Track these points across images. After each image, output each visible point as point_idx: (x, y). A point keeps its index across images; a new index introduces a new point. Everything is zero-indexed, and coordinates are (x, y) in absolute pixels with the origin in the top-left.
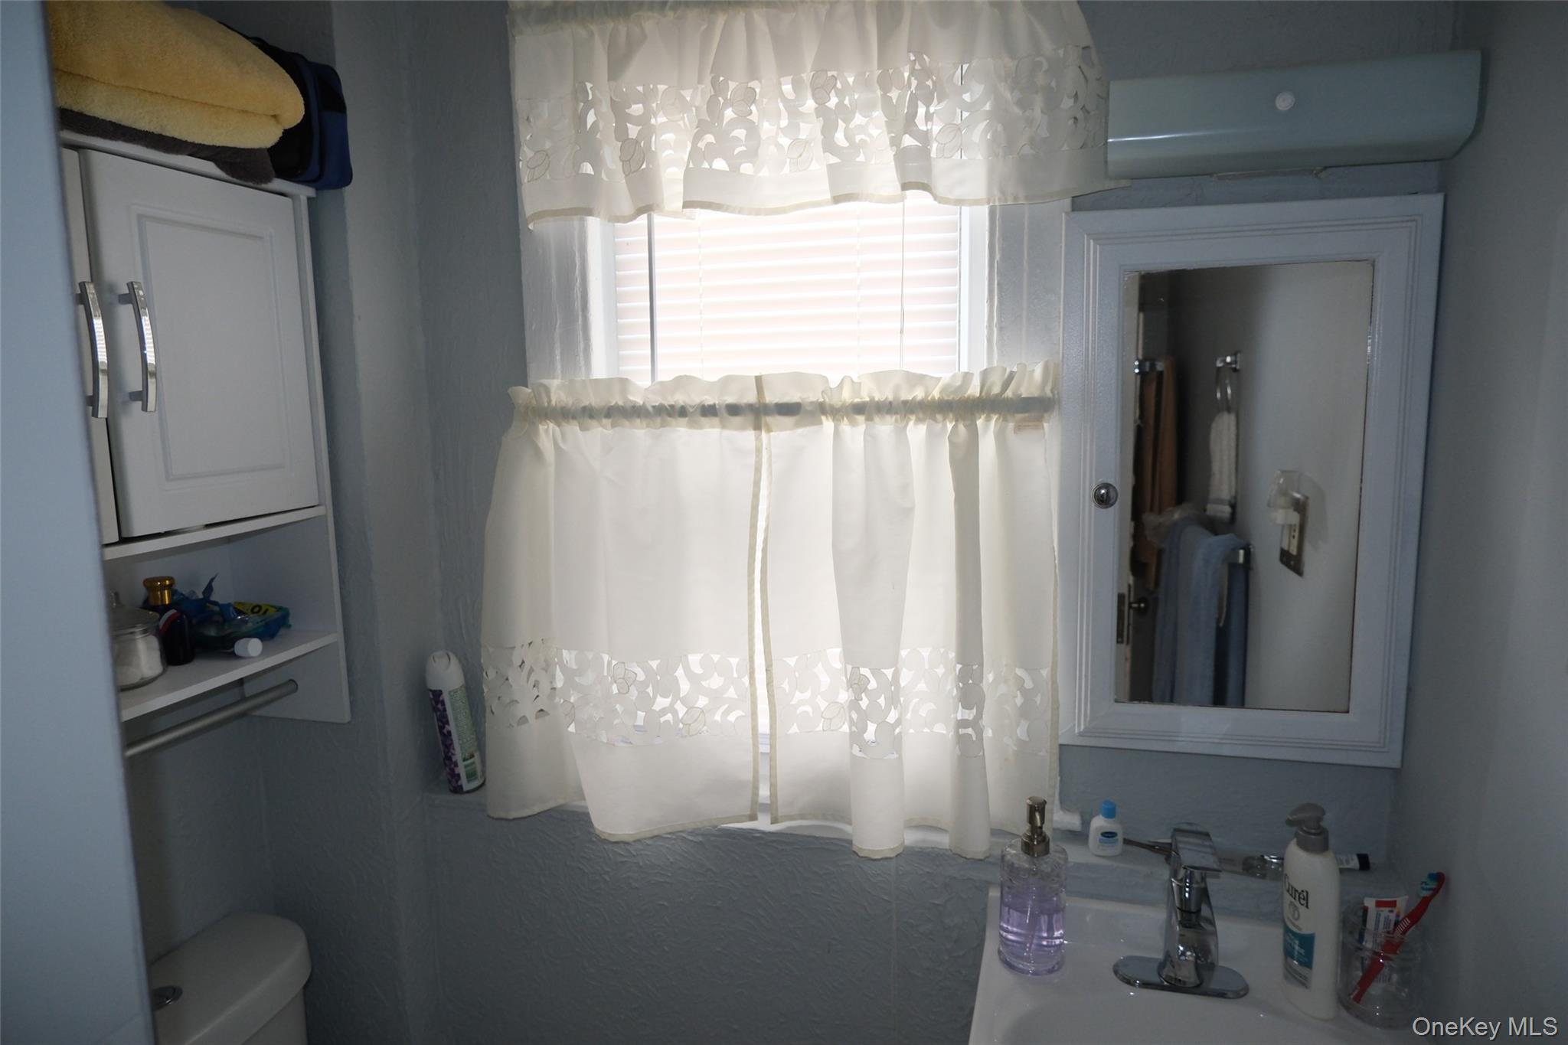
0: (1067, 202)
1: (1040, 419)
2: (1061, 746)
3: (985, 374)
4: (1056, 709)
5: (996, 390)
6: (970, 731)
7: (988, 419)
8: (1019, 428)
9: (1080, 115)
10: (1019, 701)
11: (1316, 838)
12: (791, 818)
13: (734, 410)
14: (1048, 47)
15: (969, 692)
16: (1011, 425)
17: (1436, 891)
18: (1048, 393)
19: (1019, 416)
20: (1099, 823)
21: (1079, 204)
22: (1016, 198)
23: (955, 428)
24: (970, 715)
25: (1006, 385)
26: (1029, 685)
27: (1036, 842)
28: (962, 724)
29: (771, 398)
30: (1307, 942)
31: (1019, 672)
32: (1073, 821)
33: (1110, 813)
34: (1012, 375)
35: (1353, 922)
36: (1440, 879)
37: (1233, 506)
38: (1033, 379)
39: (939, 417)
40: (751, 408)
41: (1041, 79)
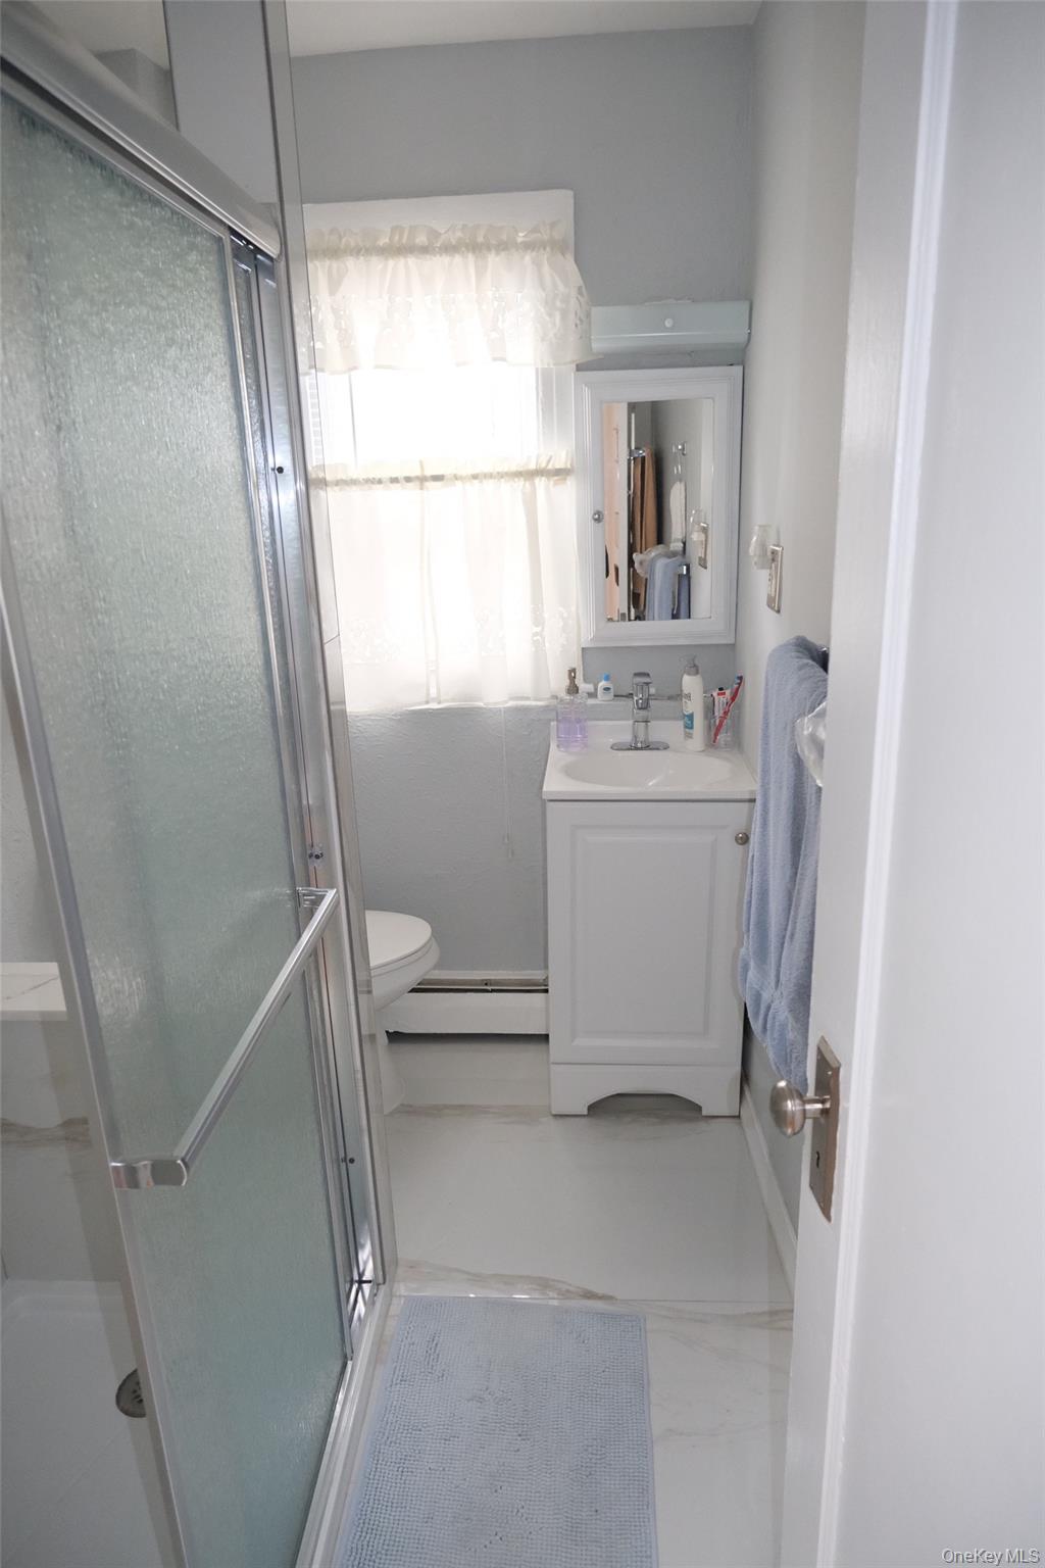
0: (574, 367)
1: (565, 479)
2: (583, 648)
3: (538, 457)
4: (579, 627)
5: (543, 465)
6: (538, 637)
7: (540, 480)
8: (555, 484)
9: (578, 322)
10: (562, 624)
11: (694, 669)
12: (447, 701)
13: (408, 479)
14: (561, 287)
15: (538, 620)
16: (552, 482)
17: (740, 684)
18: (569, 466)
19: (556, 478)
20: (603, 684)
21: (579, 368)
22: (548, 364)
23: (524, 485)
24: (538, 629)
25: (549, 461)
26: (565, 615)
27: (573, 689)
28: (536, 634)
29: (429, 472)
30: (691, 717)
31: (561, 609)
32: (590, 687)
33: (607, 678)
34: (551, 458)
35: (709, 709)
36: (741, 678)
37: (684, 544)
38: (561, 460)
39: (516, 480)
40: (417, 478)
41: (558, 304)
